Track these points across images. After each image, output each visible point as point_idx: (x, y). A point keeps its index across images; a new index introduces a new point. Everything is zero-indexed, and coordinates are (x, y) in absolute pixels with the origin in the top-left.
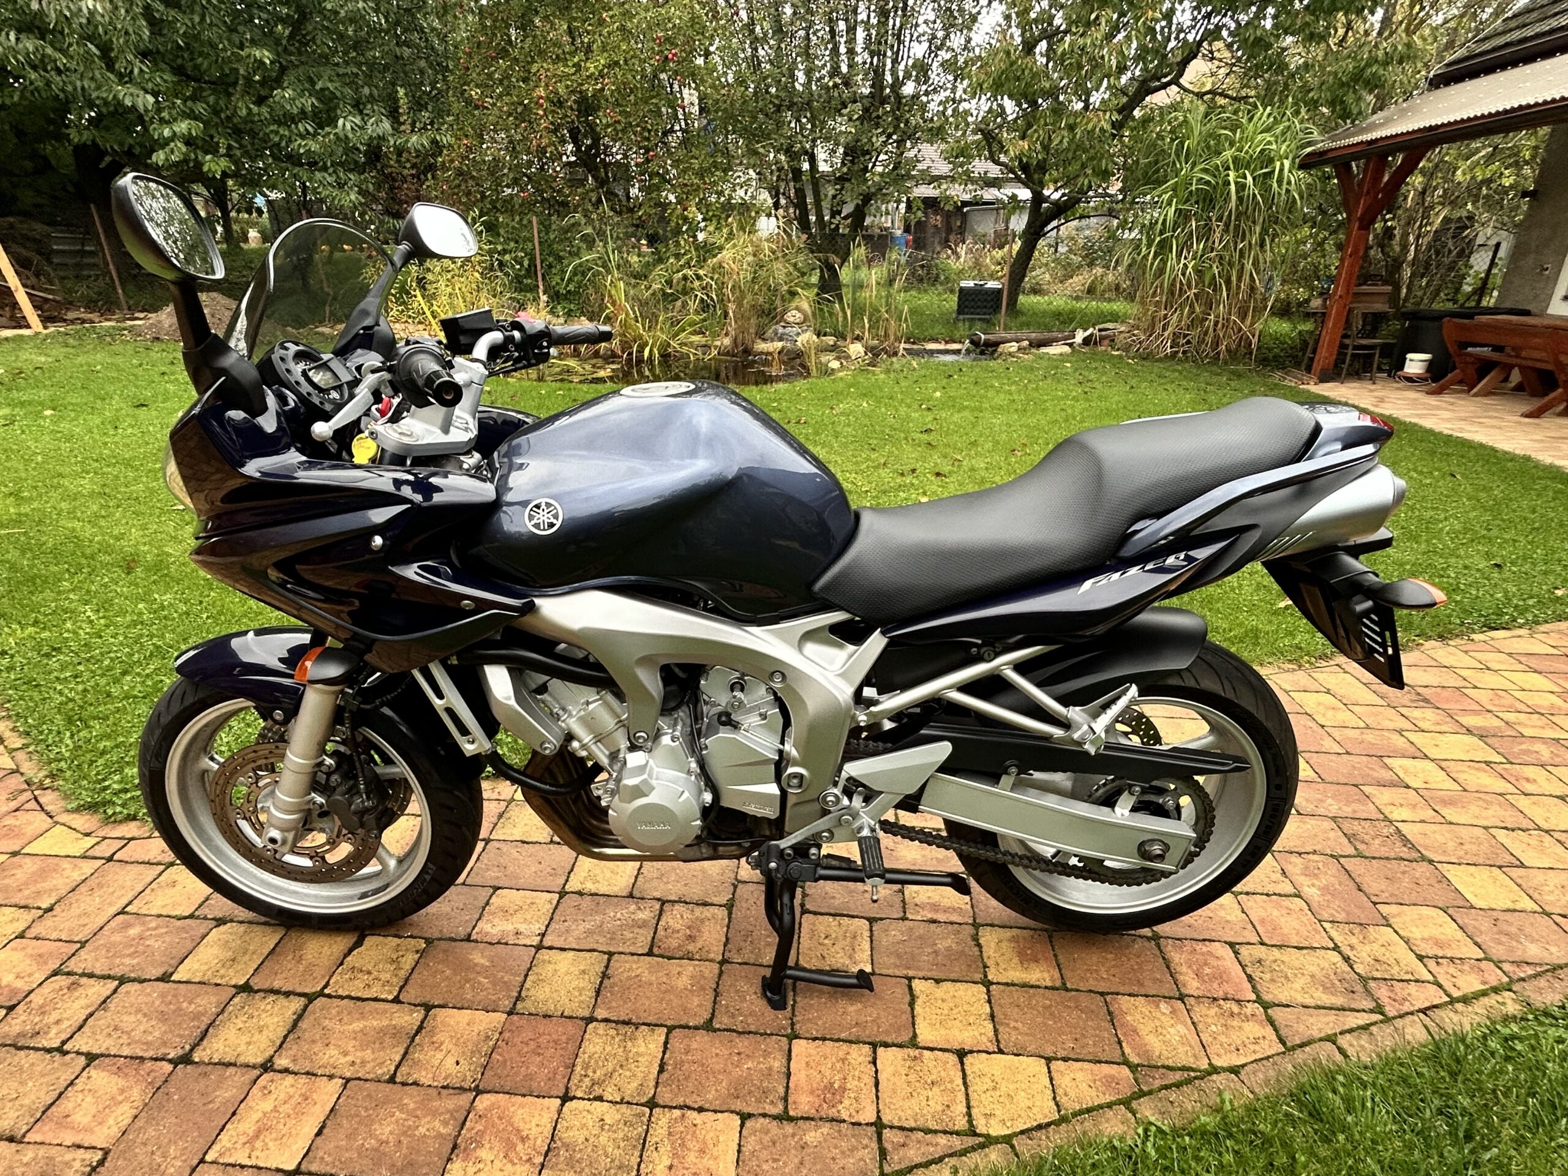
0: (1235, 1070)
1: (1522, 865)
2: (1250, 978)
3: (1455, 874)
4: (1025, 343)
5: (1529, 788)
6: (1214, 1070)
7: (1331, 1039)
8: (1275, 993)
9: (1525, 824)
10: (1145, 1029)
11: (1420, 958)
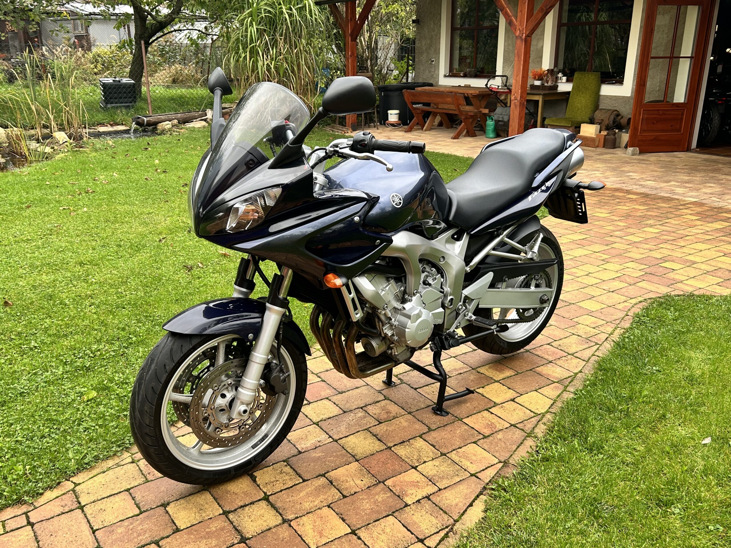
0: (580, 372)
1: (594, 297)
2: (561, 350)
3: (581, 304)
4: (175, 122)
5: (578, 275)
6: (577, 374)
7: (593, 355)
8: (572, 351)
9: (586, 286)
10: (550, 373)
11: (594, 328)
